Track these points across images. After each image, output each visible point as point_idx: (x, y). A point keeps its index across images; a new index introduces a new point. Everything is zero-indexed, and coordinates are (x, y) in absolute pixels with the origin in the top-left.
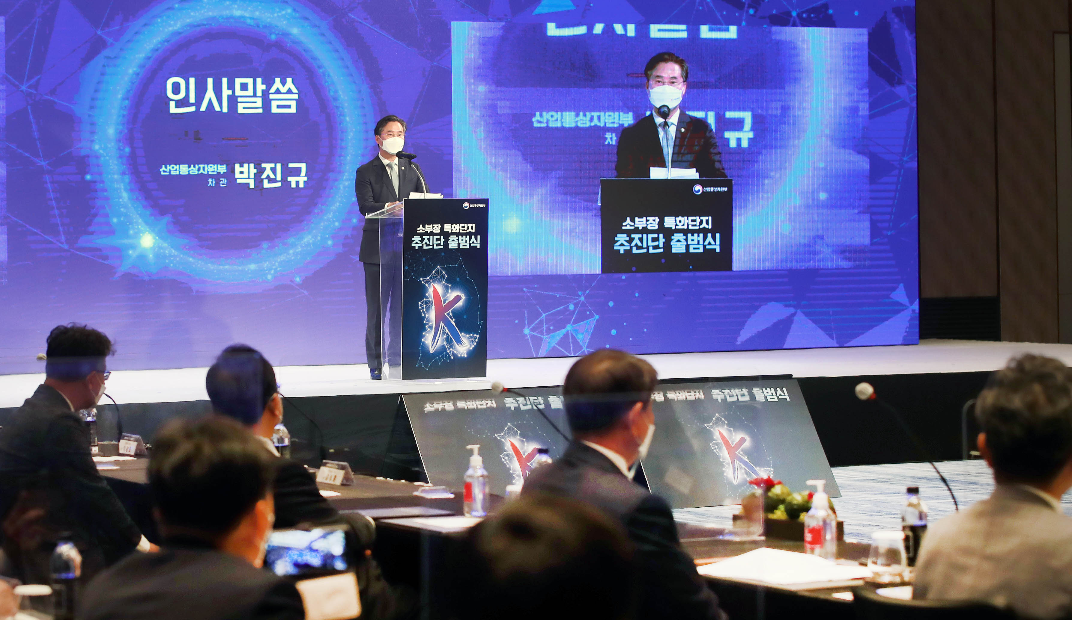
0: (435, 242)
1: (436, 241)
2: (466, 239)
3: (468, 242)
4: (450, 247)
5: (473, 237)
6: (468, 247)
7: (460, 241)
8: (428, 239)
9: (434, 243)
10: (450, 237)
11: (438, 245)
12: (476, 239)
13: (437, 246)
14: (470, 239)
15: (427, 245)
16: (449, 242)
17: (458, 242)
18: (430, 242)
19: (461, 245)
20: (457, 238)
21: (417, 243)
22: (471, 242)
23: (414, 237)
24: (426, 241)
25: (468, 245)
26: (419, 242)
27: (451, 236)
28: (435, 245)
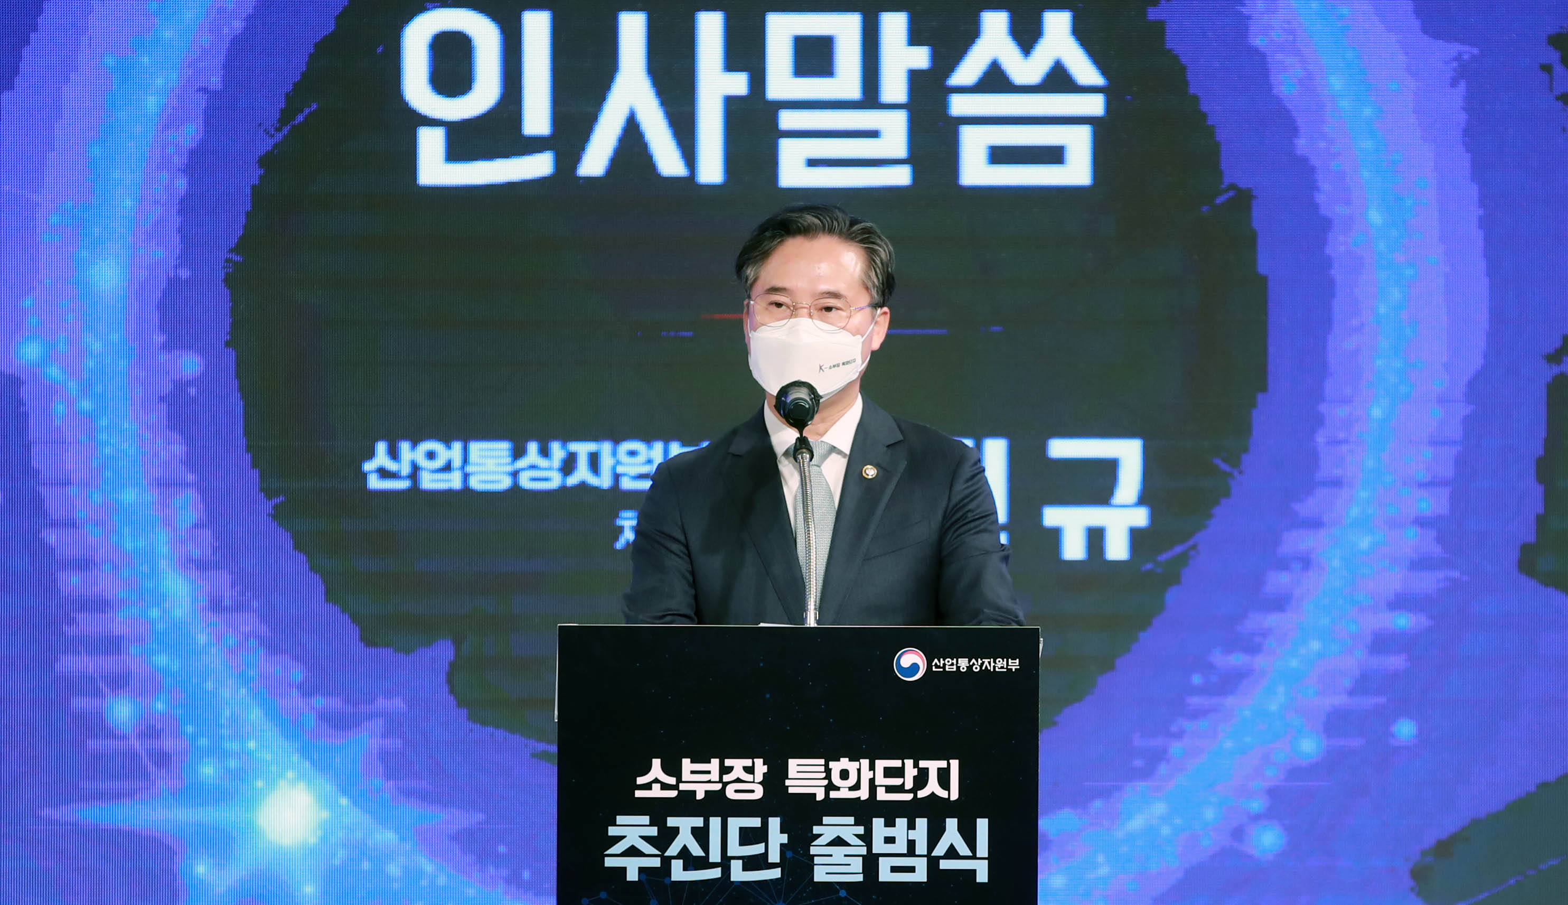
0: (734, 849)
1: (742, 843)
2: (913, 835)
3: (921, 848)
4: (820, 875)
5: (952, 824)
6: (921, 875)
7: (879, 846)
8: (695, 832)
9: (730, 853)
10: (820, 823)
11: (751, 863)
12: (969, 837)
13: (745, 868)
14: (935, 835)
15: (691, 862)
16: (813, 851)
17: (864, 851)
18: (706, 847)
19: (884, 866)
20: (860, 830)
21: (633, 852)
22: (940, 850)
23: (620, 819)
24: (685, 839)
25: (921, 865)
26: (647, 848)
27: (826, 820)
28: (736, 866)
